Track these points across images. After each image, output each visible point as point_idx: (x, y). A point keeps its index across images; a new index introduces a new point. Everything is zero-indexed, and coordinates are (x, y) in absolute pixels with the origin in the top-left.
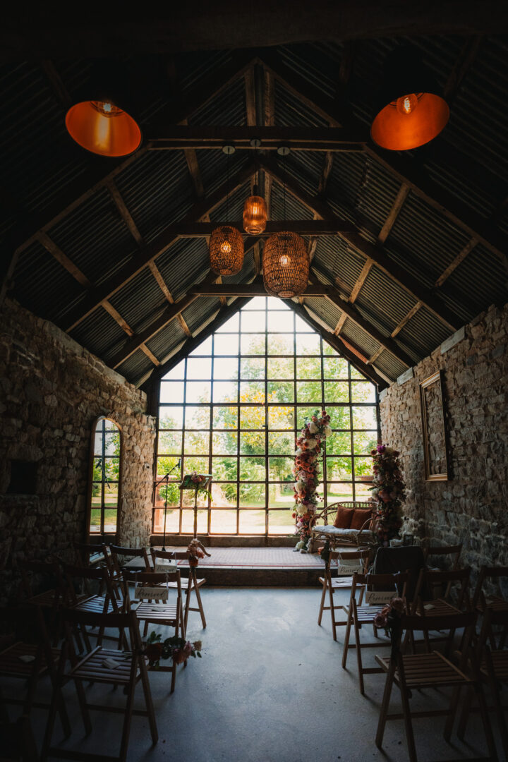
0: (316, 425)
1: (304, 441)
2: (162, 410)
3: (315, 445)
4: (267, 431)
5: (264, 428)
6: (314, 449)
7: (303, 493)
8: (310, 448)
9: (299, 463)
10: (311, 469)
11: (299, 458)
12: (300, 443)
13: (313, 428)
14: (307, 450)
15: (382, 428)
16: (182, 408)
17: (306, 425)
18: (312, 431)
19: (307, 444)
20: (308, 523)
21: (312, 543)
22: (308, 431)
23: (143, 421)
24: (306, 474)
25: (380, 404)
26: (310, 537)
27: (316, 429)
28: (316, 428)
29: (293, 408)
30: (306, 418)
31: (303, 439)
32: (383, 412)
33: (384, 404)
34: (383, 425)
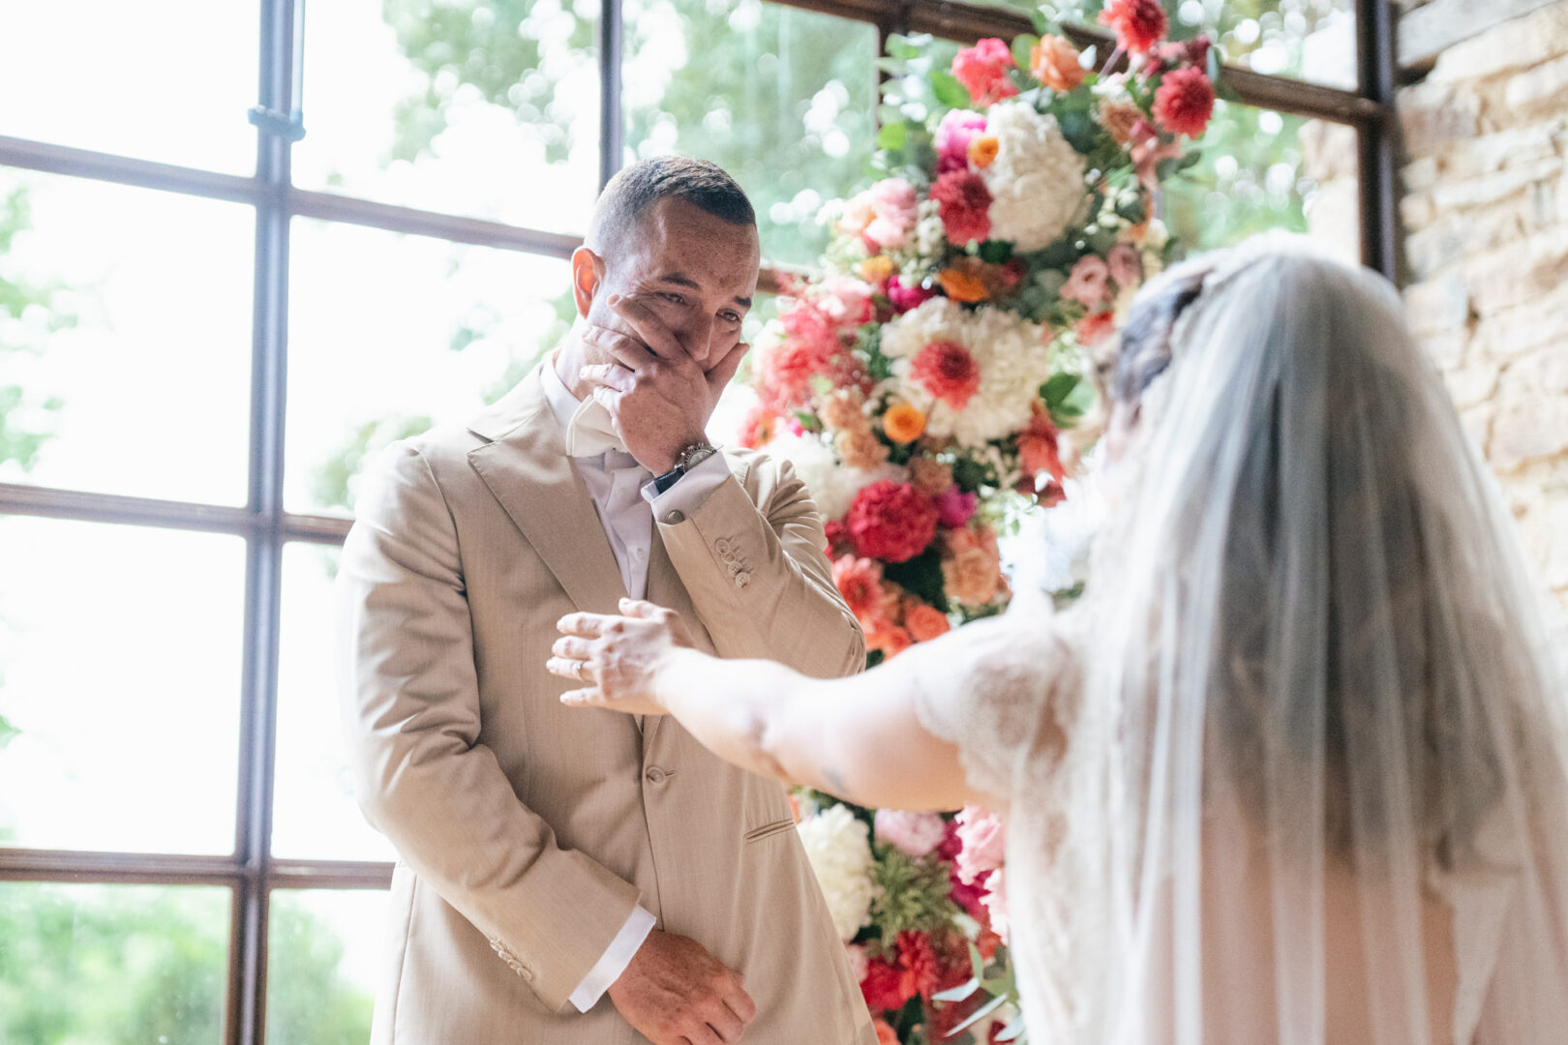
6: (1011, 446)
8: (987, 417)
9: (858, 592)
14: (909, 449)
19: (958, 367)
22: (975, 196)
25: (1417, 98)
32: (1502, 167)
33: (1517, 92)
34: (1473, 317)
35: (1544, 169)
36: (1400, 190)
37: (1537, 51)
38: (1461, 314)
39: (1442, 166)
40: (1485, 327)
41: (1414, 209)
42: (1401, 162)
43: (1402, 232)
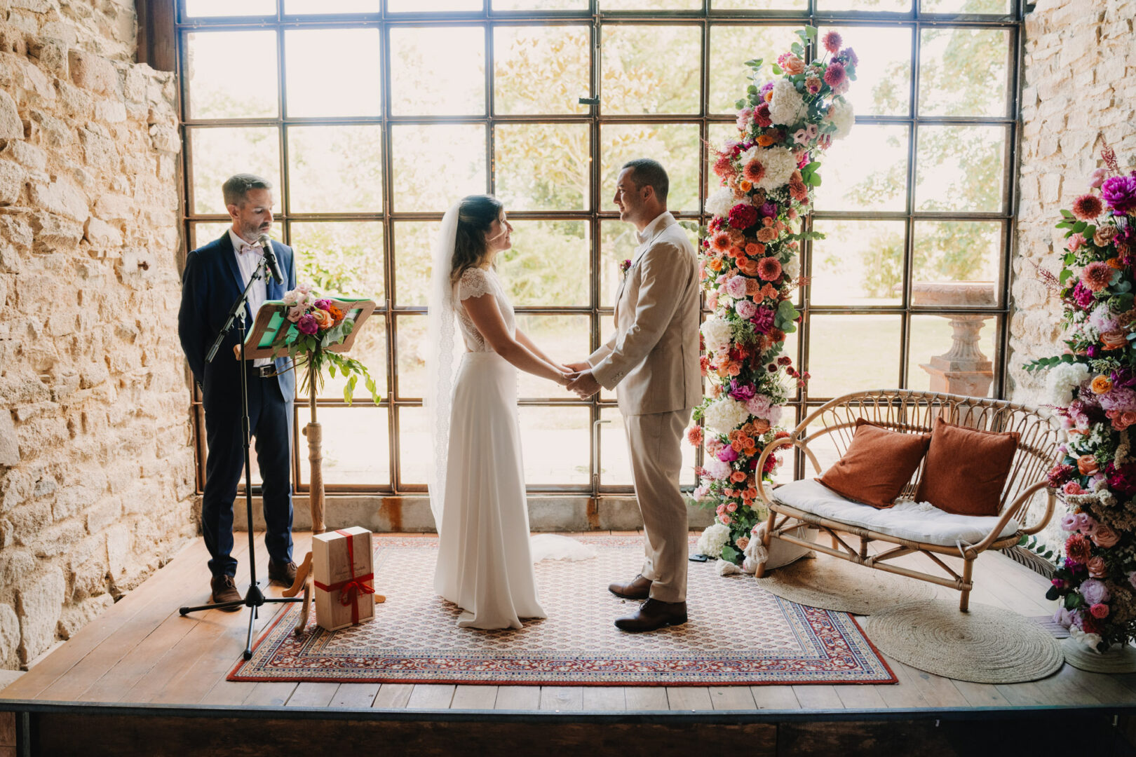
0: (802, 91)
1: (746, 158)
2: (198, 45)
3: (788, 174)
4: (595, 120)
5: (586, 110)
6: (785, 189)
7: (733, 355)
8: (770, 183)
9: (722, 243)
10: (770, 267)
11: (721, 223)
12: (727, 164)
13: (784, 100)
14: (753, 192)
15: (1027, 114)
16: (272, 34)
17: (753, 91)
18: (779, 115)
19: (756, 169)
20: (749, 467)
21: (765, 544)
22: (764, 113)
23: (89, 79)
24: (749, 289)
25: (1030, 18)
26: (752, 517)
27: (799, 107)
28: (800, 101)
29: (698, 29)
30: (755, 64)
31: (738, 149)
32: (1048, 47)
33: (1055, 18)
34: (1039, 101)
35: (1058, 49)
36: (1024, 51)
37: (1059, 4)
38: (1035, 101)
39: (1036, 43)
40: (1041, 105)
41: (1027, 58)
42: (1025, 41)
43: (1024, 67)
